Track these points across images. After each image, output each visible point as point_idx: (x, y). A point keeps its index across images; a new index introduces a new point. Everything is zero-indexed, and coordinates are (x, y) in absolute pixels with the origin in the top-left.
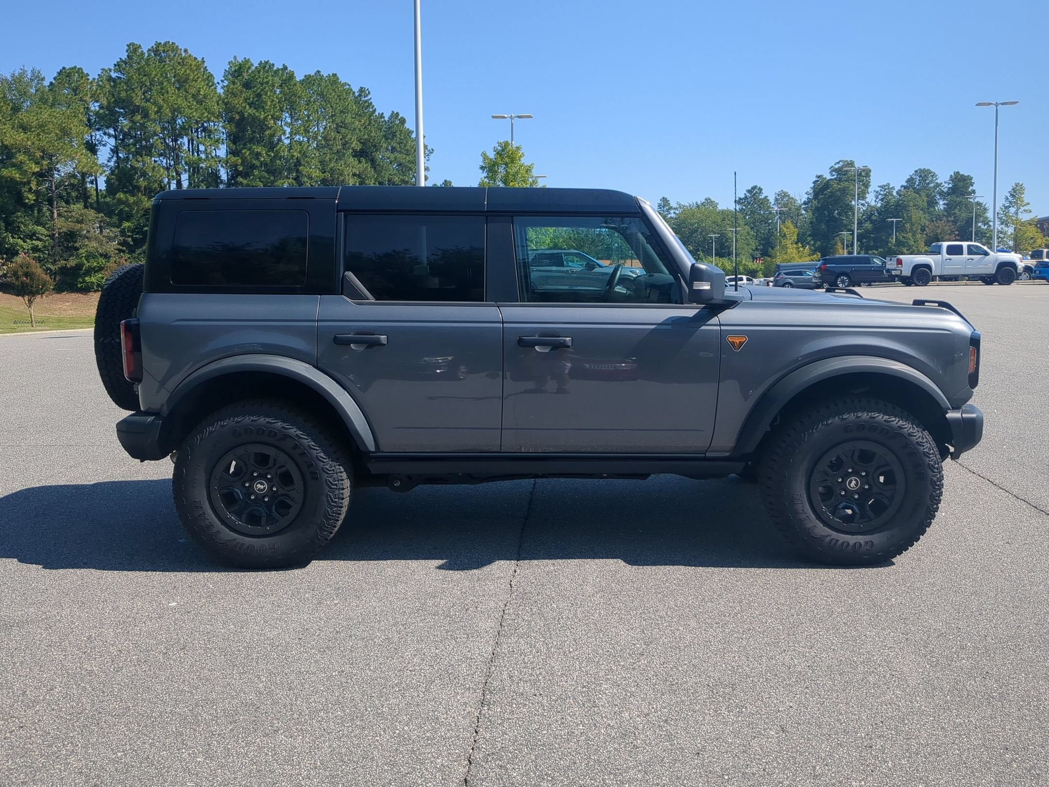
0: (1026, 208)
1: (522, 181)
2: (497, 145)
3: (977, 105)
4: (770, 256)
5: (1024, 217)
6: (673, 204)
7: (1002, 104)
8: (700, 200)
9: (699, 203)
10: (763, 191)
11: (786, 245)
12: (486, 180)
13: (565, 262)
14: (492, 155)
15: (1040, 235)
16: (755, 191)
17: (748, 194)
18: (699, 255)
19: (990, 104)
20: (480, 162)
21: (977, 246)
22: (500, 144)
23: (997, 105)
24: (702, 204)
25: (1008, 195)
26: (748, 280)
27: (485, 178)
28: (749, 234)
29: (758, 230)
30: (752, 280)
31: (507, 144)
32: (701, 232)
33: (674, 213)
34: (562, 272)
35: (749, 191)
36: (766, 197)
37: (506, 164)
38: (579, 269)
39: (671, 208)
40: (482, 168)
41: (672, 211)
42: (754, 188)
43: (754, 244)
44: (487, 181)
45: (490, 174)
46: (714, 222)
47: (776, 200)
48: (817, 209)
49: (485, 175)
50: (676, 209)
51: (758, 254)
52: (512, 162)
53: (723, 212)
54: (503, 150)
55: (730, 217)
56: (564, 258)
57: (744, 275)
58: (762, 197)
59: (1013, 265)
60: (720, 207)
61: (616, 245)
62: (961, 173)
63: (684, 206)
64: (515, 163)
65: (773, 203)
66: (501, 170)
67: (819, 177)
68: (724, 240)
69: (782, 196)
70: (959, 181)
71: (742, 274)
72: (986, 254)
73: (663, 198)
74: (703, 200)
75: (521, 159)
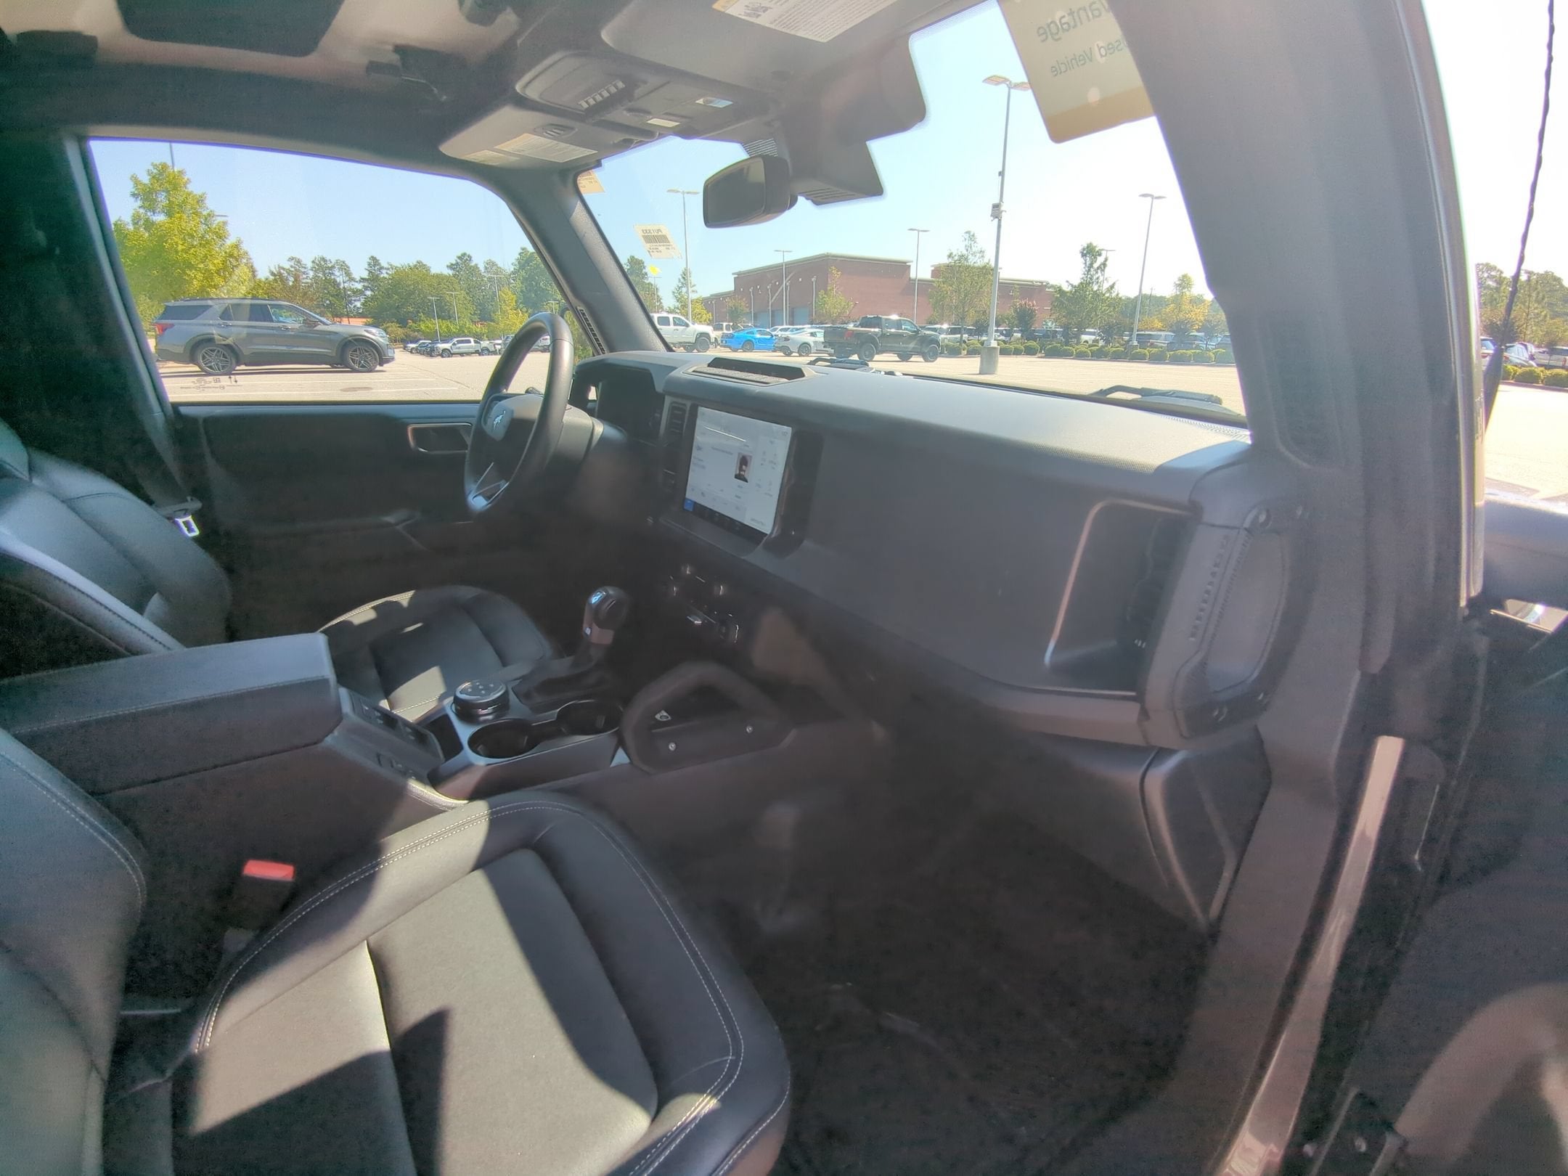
0: (693, 289)
1: (193, 213)
2: (151, 168)
3: (669, 191)
4: (493, 321)
5: (693, 296)
6: (384, 264)
7: (688, 193)
8: (412, 262)
9: (411, 264)
10: (473, 259)
11: (507, 311)
12: (142, 211)
13: (274, 317)
14: (145, 179)
15: (705, 312)
16: (465, 258)
17: (458, 261)
18: (421, 316)
19: (678, 192)
20: (130, 187)
21: (679, 319)
22: (155, 166)
23: (683, 193)
24: (415, 266)
25: (681, 277)
26: (476, 342)
27: (140, 207)
28: (466, 299)
29: (473, 296)
30: (479, 343)
31: (164, 166)
32: (419, 295)
33: (387, 273)
34: (273, 328)
35: (459, 258)
36: (476, 265)
37: (168, 192)
38: (297, 326)
39: (382, 268)
40: (133, 195)
41: (384, 271)
42: (464, 254)
43: (472, 308)
44: (144, 212)
45: (147, 204)
46: (431, 286)
47: (486, 268)
48: (525, 279)
49: (139, 203)
50: (388, 269)
51: (476, 318)
52: (175, 188)
53: (438, 276)
54: (161, 174)
55: (445, 281)
56: (272, 311)
57: (471, 337)
58: (473, 264)
59: (706, 335)
60: (433, 271)
61: (328, 302)
62: (636, 257)
63: (396, 267)
64: (180, 191)
65: (483, 271)
66: (162, 198)
67: (523, 249)
68: (443, 304)
69: (491, 265)
70: (635, 264)
71: (468, 336)
72: (687, 325)
73: (372, 257)
74: (415, 263)
75: (188, 186)
